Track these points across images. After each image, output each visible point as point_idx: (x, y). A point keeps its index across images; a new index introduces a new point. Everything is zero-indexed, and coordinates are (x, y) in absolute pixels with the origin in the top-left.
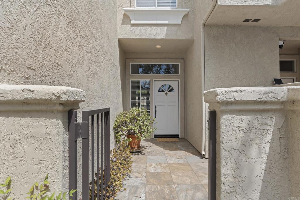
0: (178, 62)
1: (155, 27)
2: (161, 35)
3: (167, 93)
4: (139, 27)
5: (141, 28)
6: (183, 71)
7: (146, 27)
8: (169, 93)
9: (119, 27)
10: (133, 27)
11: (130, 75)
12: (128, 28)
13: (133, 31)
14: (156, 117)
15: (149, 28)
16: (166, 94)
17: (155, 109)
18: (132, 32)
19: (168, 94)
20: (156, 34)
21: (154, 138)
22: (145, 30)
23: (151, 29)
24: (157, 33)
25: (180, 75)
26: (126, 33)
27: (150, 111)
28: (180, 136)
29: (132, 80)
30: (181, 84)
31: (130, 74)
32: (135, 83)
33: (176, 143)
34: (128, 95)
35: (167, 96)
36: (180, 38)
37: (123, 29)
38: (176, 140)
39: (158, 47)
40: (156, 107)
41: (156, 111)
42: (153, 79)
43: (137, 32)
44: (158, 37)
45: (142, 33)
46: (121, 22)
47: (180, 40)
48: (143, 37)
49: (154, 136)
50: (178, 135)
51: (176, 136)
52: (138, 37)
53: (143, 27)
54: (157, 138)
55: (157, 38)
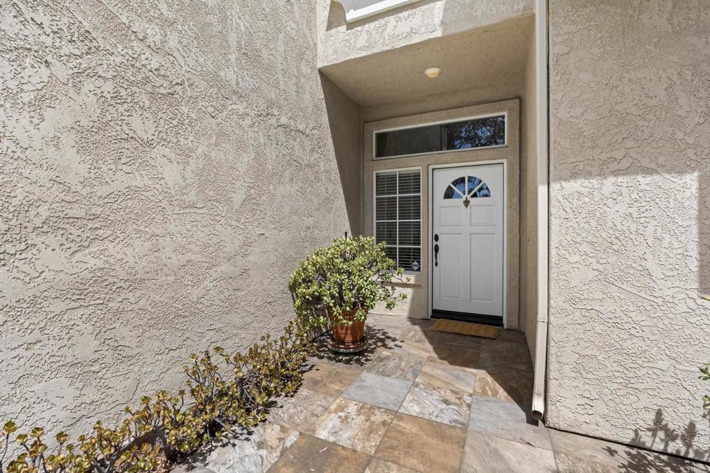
0: (502, 110)
1: (406, 14)
2: (423, 30)
3: (469, 199)
4: (367, 26)
5: (370, 26)
6: (517, 133)
7: (382, 21)
8: (473, 201)
9: (321, 38)
10: (352, 28)
11: (373, 160)
12: (341, 36)
13: (352, 41)
14: (436, 264)
15: (392, 19)
16: (467, 203)
17: (435, 243)
18: (348, 44)
19: (471, 204)
20: (413, 32)
21: (432, 317)
22: (380, 30)
23: (397, 21)
24: (412, 29)
25: (506, 147)
26: (335, 51)
27: (421, 247)
28: (505, 321)
29: (377, 172)
30: (510, 171)
31: (374, 158)
32: (387, 178)
33: (483, 341)
34: (368, 208)
35: (469, 207)
36: (485, 23)
37: (330, 42)
38: (491, 331)
39: (432, 72)
40: (437, 238)
41: (437, 249)
42: (428, 165)
43: (362, 40)
44: (416, 39)
45: (373, 41)
46: (324, 26)
47: (486, 30)
48: (376, 50)
49: (430, 313)
50: (500, 319)
51: (495, 321)
52: (364, 54)
53: (376, 22)
54: (439, 318)
55: (412, 42)
